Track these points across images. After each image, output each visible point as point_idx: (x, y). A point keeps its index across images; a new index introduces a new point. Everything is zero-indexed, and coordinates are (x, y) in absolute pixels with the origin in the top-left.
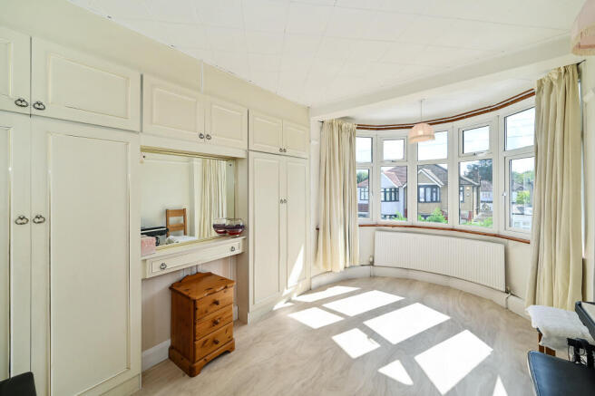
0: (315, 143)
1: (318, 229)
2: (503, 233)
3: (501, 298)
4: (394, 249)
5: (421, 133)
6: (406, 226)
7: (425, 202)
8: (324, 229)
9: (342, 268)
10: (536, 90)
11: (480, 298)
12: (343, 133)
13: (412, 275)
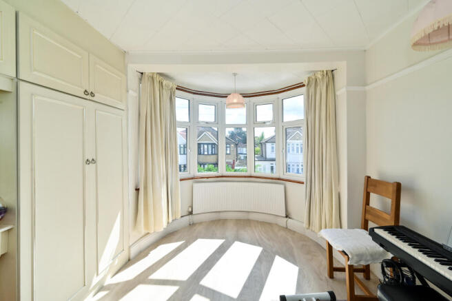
0: (133, 94)
1: (137, 190)
2: (282, 177)
3: (282, 222)
4: (210, 197)
5: (235, 101)
6: (218, 177)
7: (208, 154)
8: (146, 188)
9: (165, 225)
10: (306, 84)
11: (270, 224)
12: (164, 91)
13: (223, 216)
